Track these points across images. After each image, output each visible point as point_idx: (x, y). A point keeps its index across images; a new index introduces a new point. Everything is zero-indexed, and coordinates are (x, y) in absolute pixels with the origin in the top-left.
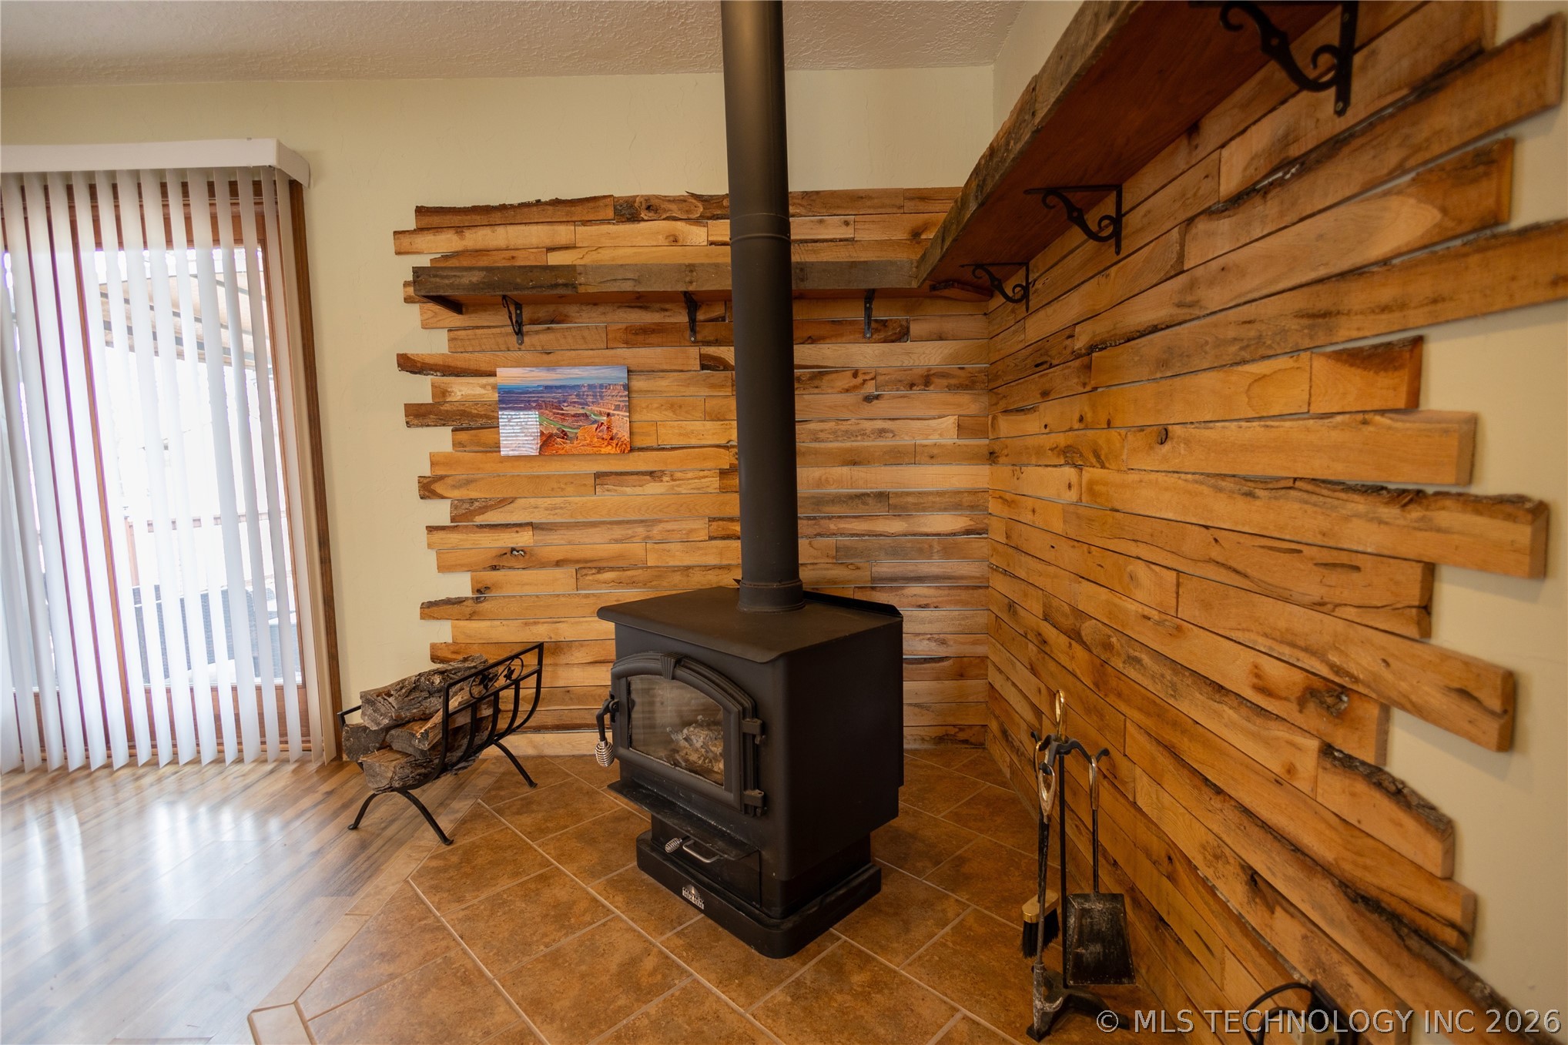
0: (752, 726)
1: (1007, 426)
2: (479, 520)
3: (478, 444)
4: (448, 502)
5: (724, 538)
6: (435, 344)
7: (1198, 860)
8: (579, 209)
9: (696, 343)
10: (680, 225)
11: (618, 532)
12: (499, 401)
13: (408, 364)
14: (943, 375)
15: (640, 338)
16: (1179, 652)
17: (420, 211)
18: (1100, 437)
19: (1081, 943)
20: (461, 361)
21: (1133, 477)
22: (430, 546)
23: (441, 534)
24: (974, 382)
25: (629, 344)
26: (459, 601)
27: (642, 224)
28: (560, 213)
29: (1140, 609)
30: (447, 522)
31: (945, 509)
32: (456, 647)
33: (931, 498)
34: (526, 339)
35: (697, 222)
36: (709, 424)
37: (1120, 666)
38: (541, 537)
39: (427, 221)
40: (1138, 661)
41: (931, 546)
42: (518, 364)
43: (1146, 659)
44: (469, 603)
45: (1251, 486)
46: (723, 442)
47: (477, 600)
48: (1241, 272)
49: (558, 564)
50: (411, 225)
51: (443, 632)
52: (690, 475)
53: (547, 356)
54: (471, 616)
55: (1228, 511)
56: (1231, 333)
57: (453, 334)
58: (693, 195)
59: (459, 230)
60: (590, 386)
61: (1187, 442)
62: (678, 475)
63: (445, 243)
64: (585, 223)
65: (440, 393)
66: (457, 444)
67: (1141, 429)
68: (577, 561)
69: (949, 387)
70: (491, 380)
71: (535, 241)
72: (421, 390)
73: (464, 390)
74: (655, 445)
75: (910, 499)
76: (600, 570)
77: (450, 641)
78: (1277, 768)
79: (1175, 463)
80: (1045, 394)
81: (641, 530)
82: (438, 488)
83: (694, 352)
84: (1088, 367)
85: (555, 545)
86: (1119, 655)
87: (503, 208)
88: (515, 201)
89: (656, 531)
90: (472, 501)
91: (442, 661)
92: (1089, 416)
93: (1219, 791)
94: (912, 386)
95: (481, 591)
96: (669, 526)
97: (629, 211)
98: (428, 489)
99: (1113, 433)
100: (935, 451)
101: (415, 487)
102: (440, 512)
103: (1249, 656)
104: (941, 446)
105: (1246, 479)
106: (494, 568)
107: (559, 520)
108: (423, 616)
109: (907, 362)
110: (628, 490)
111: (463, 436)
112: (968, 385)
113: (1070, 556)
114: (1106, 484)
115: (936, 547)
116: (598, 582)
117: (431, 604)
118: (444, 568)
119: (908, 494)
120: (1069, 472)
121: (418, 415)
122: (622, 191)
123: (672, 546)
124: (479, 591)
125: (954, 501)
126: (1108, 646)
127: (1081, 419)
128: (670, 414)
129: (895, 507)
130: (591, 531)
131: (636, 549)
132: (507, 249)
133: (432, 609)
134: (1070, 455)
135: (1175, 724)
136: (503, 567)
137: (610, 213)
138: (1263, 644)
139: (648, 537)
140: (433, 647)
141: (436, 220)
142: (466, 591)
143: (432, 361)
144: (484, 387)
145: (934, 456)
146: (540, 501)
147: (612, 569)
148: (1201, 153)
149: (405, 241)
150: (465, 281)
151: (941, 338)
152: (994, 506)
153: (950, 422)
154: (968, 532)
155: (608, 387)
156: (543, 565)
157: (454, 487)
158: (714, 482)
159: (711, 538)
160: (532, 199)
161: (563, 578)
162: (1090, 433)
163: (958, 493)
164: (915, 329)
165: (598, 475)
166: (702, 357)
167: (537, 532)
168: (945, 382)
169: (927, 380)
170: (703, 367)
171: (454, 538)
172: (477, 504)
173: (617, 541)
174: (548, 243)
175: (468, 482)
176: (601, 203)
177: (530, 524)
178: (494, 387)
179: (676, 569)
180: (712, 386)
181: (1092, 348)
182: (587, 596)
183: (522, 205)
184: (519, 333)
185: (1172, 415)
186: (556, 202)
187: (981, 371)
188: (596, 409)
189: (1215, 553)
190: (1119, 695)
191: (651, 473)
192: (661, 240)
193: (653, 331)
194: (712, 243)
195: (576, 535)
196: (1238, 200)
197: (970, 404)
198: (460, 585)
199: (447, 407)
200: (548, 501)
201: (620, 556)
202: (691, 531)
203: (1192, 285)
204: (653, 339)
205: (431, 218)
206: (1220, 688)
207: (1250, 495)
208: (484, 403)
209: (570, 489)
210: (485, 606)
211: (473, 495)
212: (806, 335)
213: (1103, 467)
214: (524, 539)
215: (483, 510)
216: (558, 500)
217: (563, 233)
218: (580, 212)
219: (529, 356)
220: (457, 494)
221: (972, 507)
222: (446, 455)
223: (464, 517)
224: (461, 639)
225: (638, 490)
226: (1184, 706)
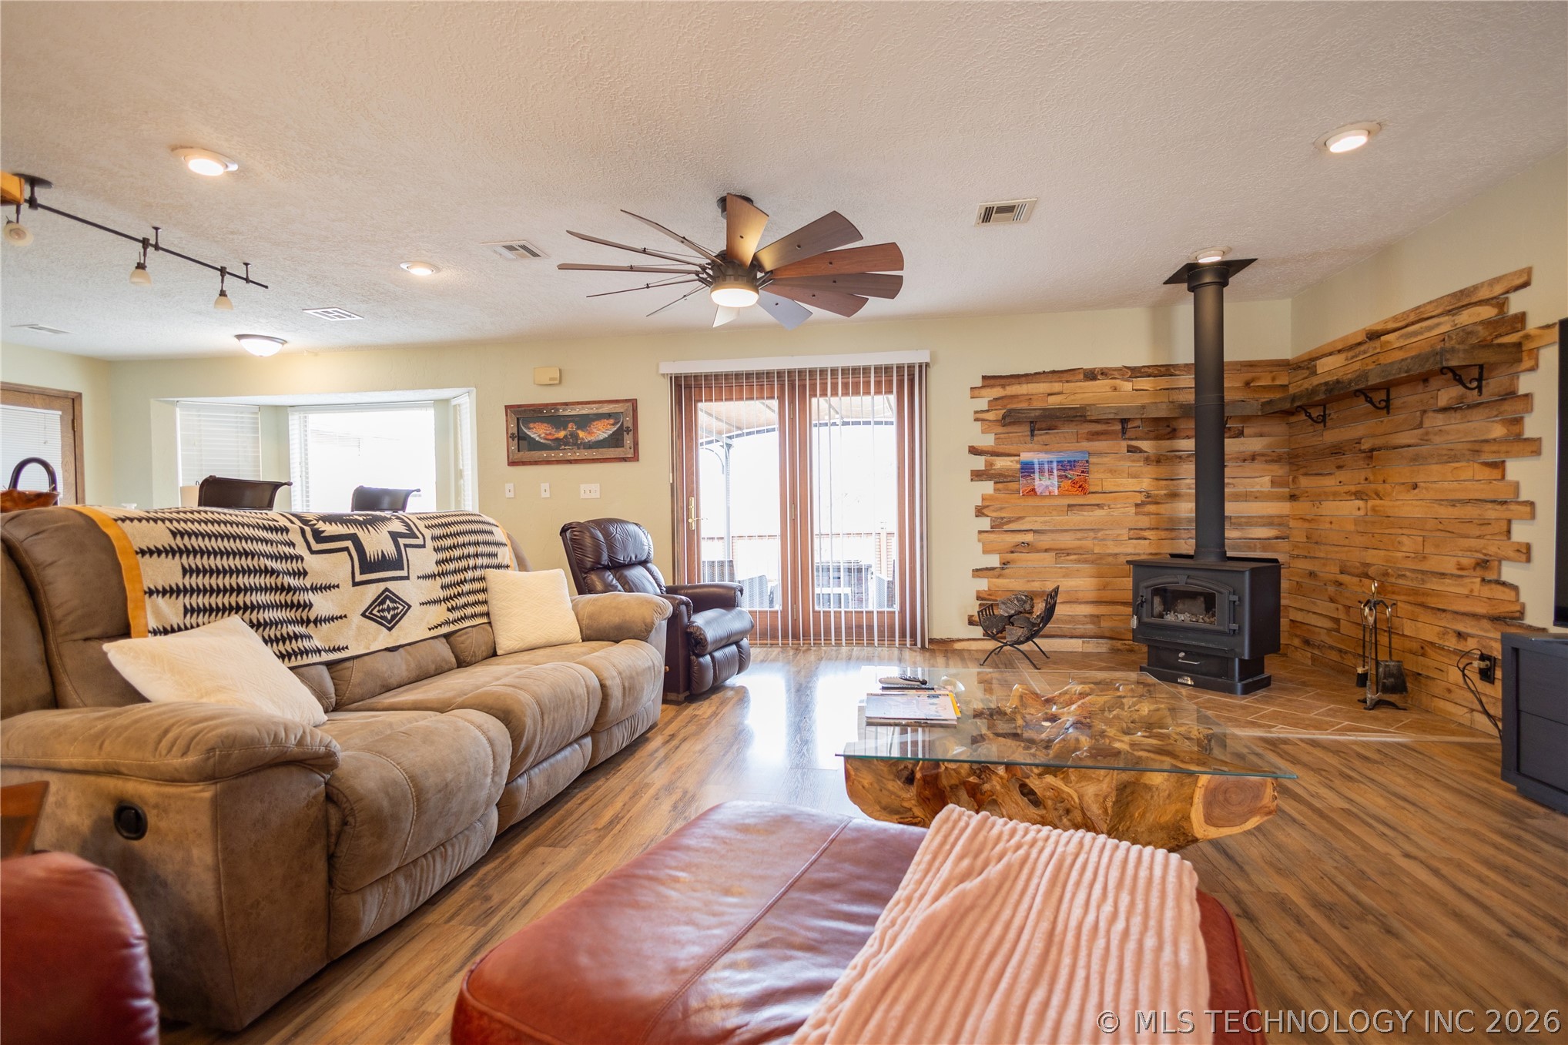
0: (1235, 598)
1: (1304, 482)
2: (1006, 528)
3: (1008, 490)
4: (989, 519)
5: (1136, 539)
6: (988, 441)
7: (1436, 640)
8: (1065, 375)
9: (1125, 439)
10: (1118, 381)
11: (1079, 535)
12: (1022, 469)
13: (974, 451)
14: (1263, 455)
15: (1095, 437)
16: (1425, 566)
17: (984, 378)
18: (1380, 487)
19: (1385, 678)
20: (1002, 449)
21: (1398, 503)
22: (979, 541)
23: (986, 535)
24: (1280, 459)
25: (1088, 440)
26: (993, 569)
27: (1098, 382)
28: (1056, 376)
29: (1404, 554)
30: (989, 529)
31: (1264, 525)
32: (990, 592)
33: (1255, 519)
34: (1035, 438)
35: (1127, 380)
36: (1130, 480)
37: (1393, 580)
38: (1037, 536)
39: (988, 382)
40: (1404, 575)
41: (1255, 545)
42: (1030, 451)
43: (1408, 574)
44: (998, 570)
45: (1453, 503)
46: (1138, 489)
47: (1002, 568)
48: (1447, 433)
49: (1046, 551)
50: (979, 384)
51: (983, 584)
52: (1119, 506)
53: (1045, 447)
54: (999, 576)
55: (1444, 512)
56: (1444, 452)
57: (998, 436)
58: (1125, 367)
59: (1003, 386)
60: (1069, 461)
61: (1426, 489)
62: (1112, 506)
63: (997, 392)
64: (1067, 382)
65: (990, 464)
66: (995, 490)
67: (1403, 484)
68: (1057, 550)
69: (1266, 461)
70: (1017, 458)
71: (1041, 391)
72: (979, 463)
73: (1001, 463)
74: (1100, 490)
75: (1243, 520)
76: (1068, 554)
77: (986, 589)
78: (1466, 592)
79: (1421, 496)
80: (1339, 467)
81: (1092, 534)
82: (985, 511)
83: (1124, 444)
84: (1371, 457)
85: (1046, 541)
86: (1392, 576)
87: (1026, 375)
88: (1032, 372)
89: (1099, 535)
90: (1002, 518)
91: (982, 599)
92: (1371, 478)
93: (1444, 611)
94: (1244, 460)
95: (1005, 564)
96: (1107, 532)
97: (1091, 375)
98: (980, 512)
99: (1387, 485)
100: (1258, 495)
101: (973, 512)
102: (985, 523)
103: (1455, 559)
104: (1262, 492)
105: (1452, 501)
106: (1012, 552)
107: (1047, 528)
108: (974, 576)
109: (1242, 448)
110: (1085, 513)
111: (1000, 486)
112: (1277, 460)
113: (1358, 540)
114: (1383, 506)
115: (1258, 546)
116: (1067, 560)
117: (977, 570)
118: (985, 552)
119: (1242, 517)
120: (1360, 503)
121: (977, 475)
122: (1088, 365)
123: (1108, 543)
124: (1004, 564)
125: (1269, 521)
126: (1386, 574)
127: (1366, 479)
128: (1109, 475)
129: (1235, 524)
130: (1065, 534)
131: (1088, 543)
132: (1027, 395)
133: (978, 572)
134: (1358, 495)
135: (1424, 594)
136: (1017, 552)
137: (1082, 376)
138: (1460, 553)
139: (1095, 538)
140: (978, 592)
141: (992, 382)
142: (997, 564)
143: (986, 449)
144: (1012, 461)
145: (1256, 497)
146: (1038, 519)
147: (1075, 554)
148: (1429, 389)
149: (976, 392)
150: (1033, 415)
151: (1261, 436)
152: (1292, 524)
153: (1267, 479)
154: (1277, 538)
155: (1078, 461)
156: (1038, 551)
157: (994, 511)
158: (1133, 510)
159: (1130, 539)
160: (1041, 370)
161: (1049, 557)
162: (1372, 486)
163: (1271, 517)
164: (1246, 431)
165: (1069, 506)
166: (1128, 446)
167: (1036, 534)
168: (1264, 458)
169: (1253, 458)
170: (1128, 451)
171: (992, 536)
172: (1005, 520)
173: (1078, 539)
174: (1049, 391)
175: (1001, 509)
176: (1077, 372)
177: (1031, 530)
178: (1017, 462)
179: (1110, 555)
180: (1133, 461)
181: (1372, 450)
182: (1061, 568)
183: (1036, 374)
184: (1032, 435)
185: (1419, 478)
186: (1054, 372)
187: (1284, 453)
188: (1071, 472)
189: (1440, 527)
190: (1393, 593)
191: (1098, 505)
192: (1108, 389)
193: (1102, 434)
194: (1136, 390)
195: (1057, 536)
196: (1444, 410)
197: (1279, 470)
198: (994, 561)
199: (993, 472)
200: (1043, 518)
201: (1080, 548)
202: (1119, 535)
203: (1427, 433)
204: (1102, 437)
205: (989, 380)
206: (1443, 574)
207: (1454, 506)
208: (1012, 470)
209: (1054, 513)
210: (1007, 571)
211: (1003, 515)
212: (1185, 435)
213: (1381, 499)
214: (1029, 537)
215: (1009, 522)
216: (1047, 518)
217: (1057, 387)
218: (1066, 376)
219: (1036, 447)
220: (995, 514)
221: (1280, 525)
222: (991, 495)
223: (997, 526)
224: (994, 588)
225: (1091, 513)
226: (1428, 586)
